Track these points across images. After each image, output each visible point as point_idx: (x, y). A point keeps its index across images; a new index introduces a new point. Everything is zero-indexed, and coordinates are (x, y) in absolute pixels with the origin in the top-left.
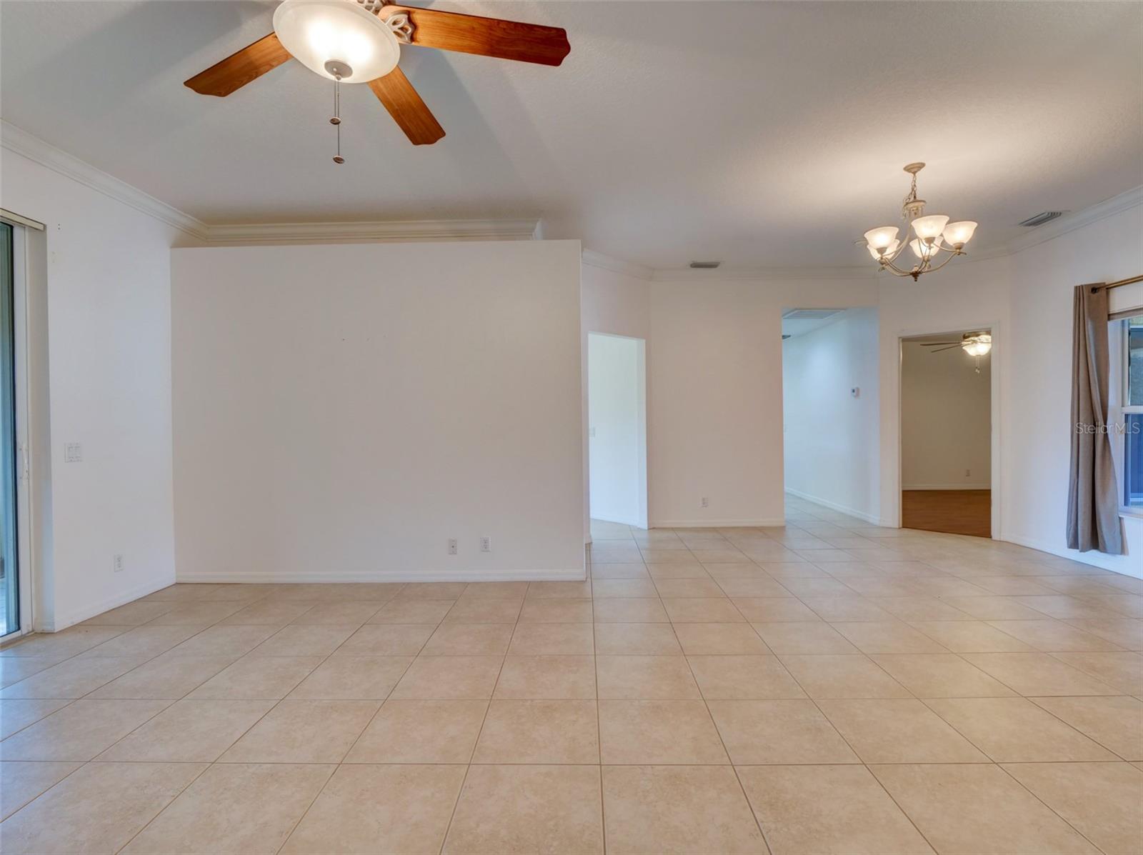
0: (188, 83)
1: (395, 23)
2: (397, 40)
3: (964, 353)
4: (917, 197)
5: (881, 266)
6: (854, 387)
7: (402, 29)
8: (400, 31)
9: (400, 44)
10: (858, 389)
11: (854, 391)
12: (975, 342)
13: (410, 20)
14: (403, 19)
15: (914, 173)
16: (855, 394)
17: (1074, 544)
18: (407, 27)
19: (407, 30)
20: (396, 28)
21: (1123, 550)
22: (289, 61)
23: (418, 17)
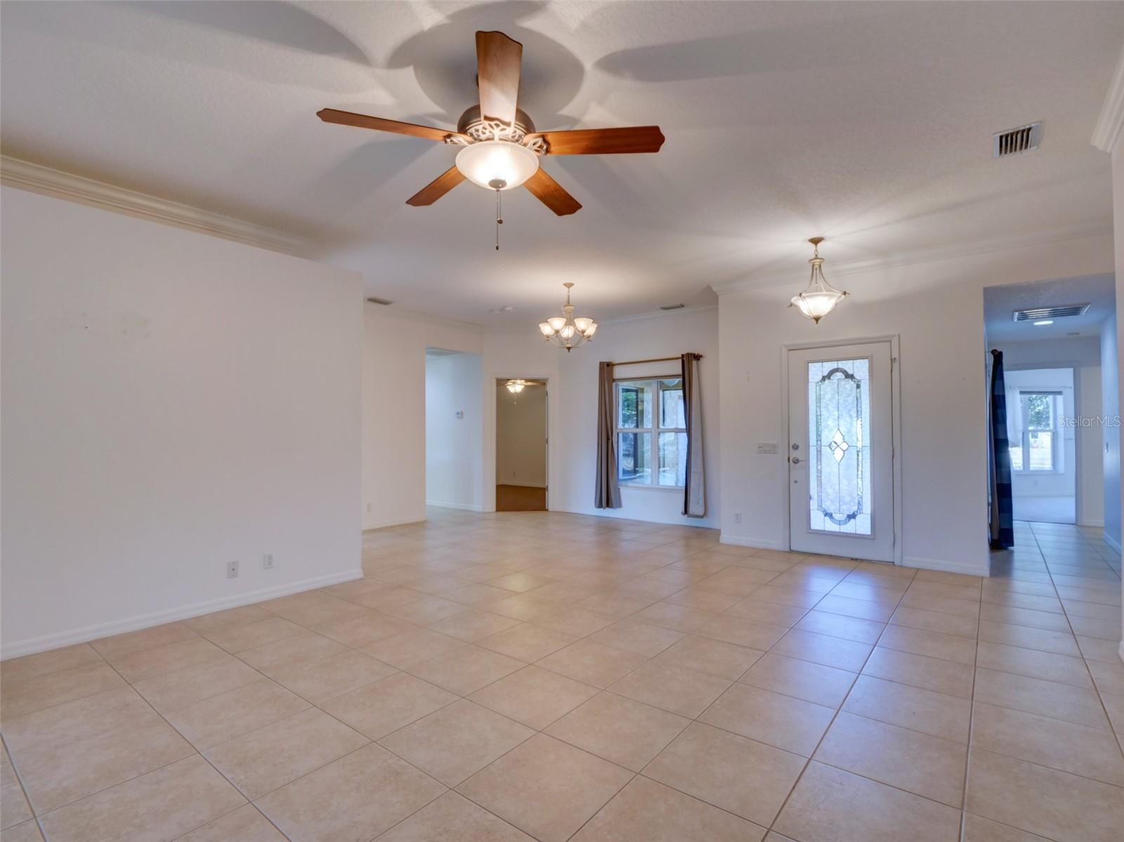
0: (407, 202)
1: (534, 144)
2: (536, 154)
3: (508, 390)
4: (570, 301)
5: (547, 339)
6: (459, 411)
7: (539, 147)
8: (539, 149)
9: (537, 156)
10: (462, 413)
11: (458, 414)
12: (514, 383)
13: (545, 141)
14: (540, 141)
15: (569, 288)
16: (460, 415)
17: (600, 506)
18: (543, 144)
19: (543, 147)
20: (536, 147)
21: (620, 505)
22: (465, 180)
23: (549, 138)
